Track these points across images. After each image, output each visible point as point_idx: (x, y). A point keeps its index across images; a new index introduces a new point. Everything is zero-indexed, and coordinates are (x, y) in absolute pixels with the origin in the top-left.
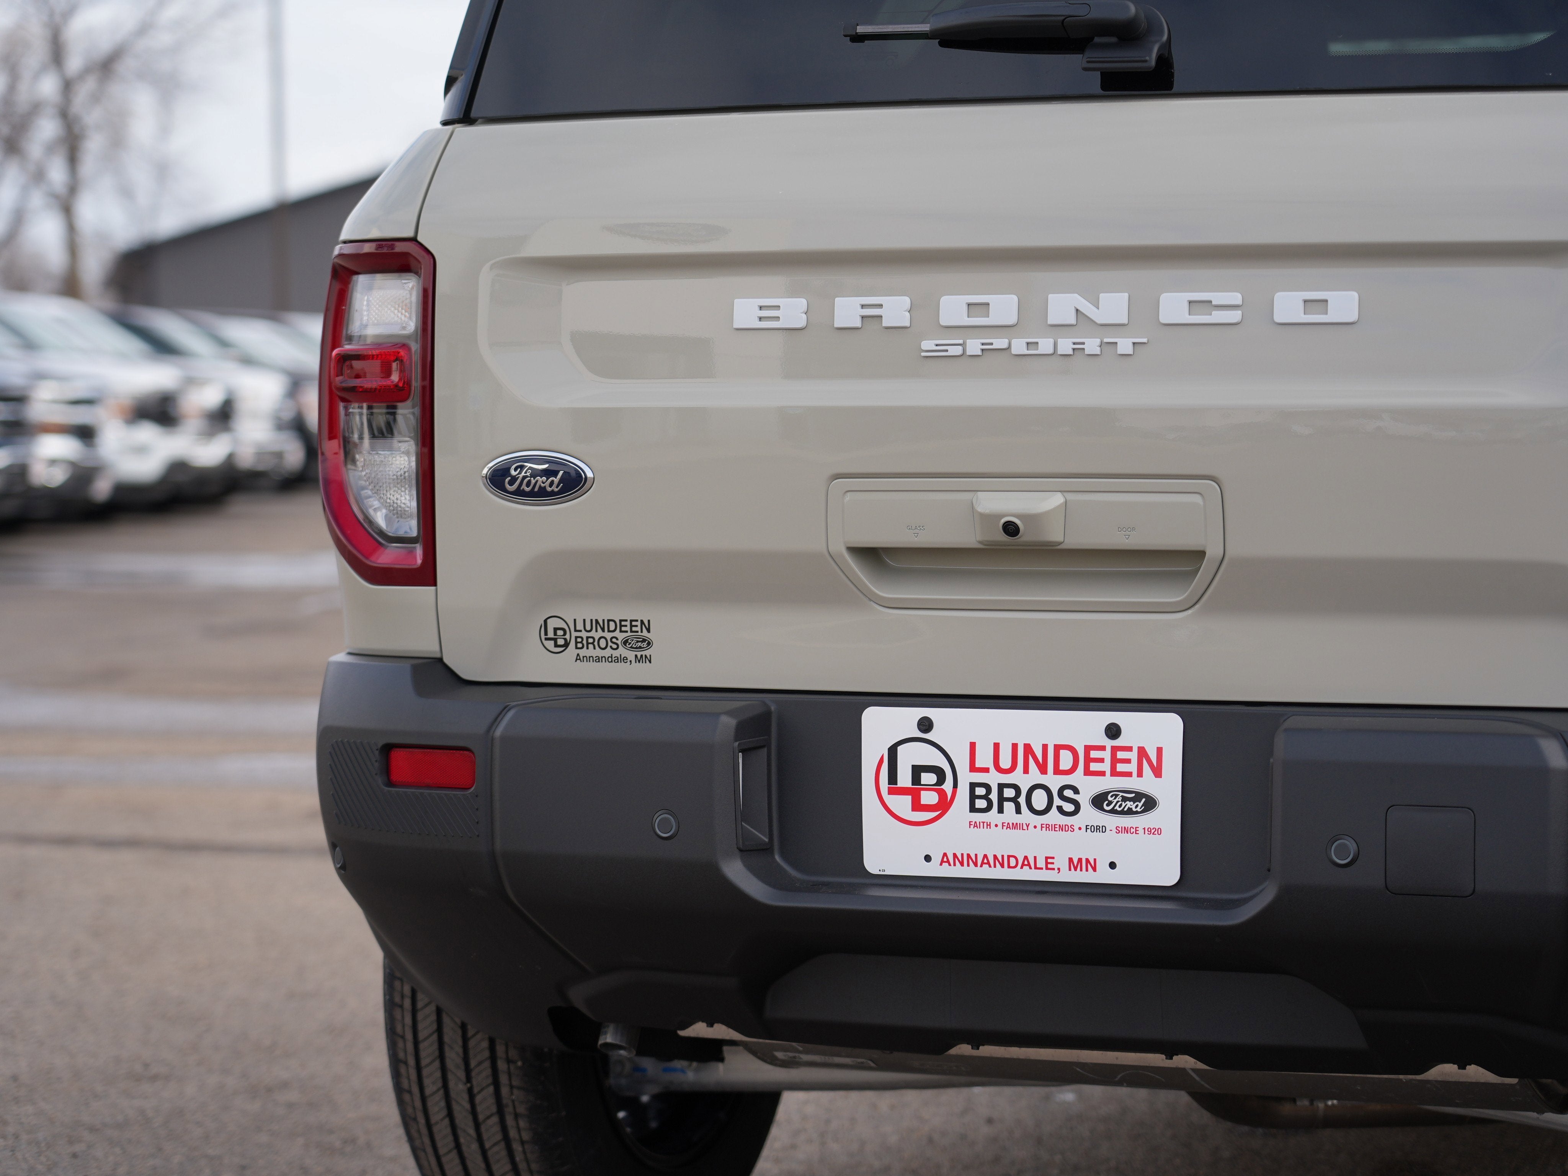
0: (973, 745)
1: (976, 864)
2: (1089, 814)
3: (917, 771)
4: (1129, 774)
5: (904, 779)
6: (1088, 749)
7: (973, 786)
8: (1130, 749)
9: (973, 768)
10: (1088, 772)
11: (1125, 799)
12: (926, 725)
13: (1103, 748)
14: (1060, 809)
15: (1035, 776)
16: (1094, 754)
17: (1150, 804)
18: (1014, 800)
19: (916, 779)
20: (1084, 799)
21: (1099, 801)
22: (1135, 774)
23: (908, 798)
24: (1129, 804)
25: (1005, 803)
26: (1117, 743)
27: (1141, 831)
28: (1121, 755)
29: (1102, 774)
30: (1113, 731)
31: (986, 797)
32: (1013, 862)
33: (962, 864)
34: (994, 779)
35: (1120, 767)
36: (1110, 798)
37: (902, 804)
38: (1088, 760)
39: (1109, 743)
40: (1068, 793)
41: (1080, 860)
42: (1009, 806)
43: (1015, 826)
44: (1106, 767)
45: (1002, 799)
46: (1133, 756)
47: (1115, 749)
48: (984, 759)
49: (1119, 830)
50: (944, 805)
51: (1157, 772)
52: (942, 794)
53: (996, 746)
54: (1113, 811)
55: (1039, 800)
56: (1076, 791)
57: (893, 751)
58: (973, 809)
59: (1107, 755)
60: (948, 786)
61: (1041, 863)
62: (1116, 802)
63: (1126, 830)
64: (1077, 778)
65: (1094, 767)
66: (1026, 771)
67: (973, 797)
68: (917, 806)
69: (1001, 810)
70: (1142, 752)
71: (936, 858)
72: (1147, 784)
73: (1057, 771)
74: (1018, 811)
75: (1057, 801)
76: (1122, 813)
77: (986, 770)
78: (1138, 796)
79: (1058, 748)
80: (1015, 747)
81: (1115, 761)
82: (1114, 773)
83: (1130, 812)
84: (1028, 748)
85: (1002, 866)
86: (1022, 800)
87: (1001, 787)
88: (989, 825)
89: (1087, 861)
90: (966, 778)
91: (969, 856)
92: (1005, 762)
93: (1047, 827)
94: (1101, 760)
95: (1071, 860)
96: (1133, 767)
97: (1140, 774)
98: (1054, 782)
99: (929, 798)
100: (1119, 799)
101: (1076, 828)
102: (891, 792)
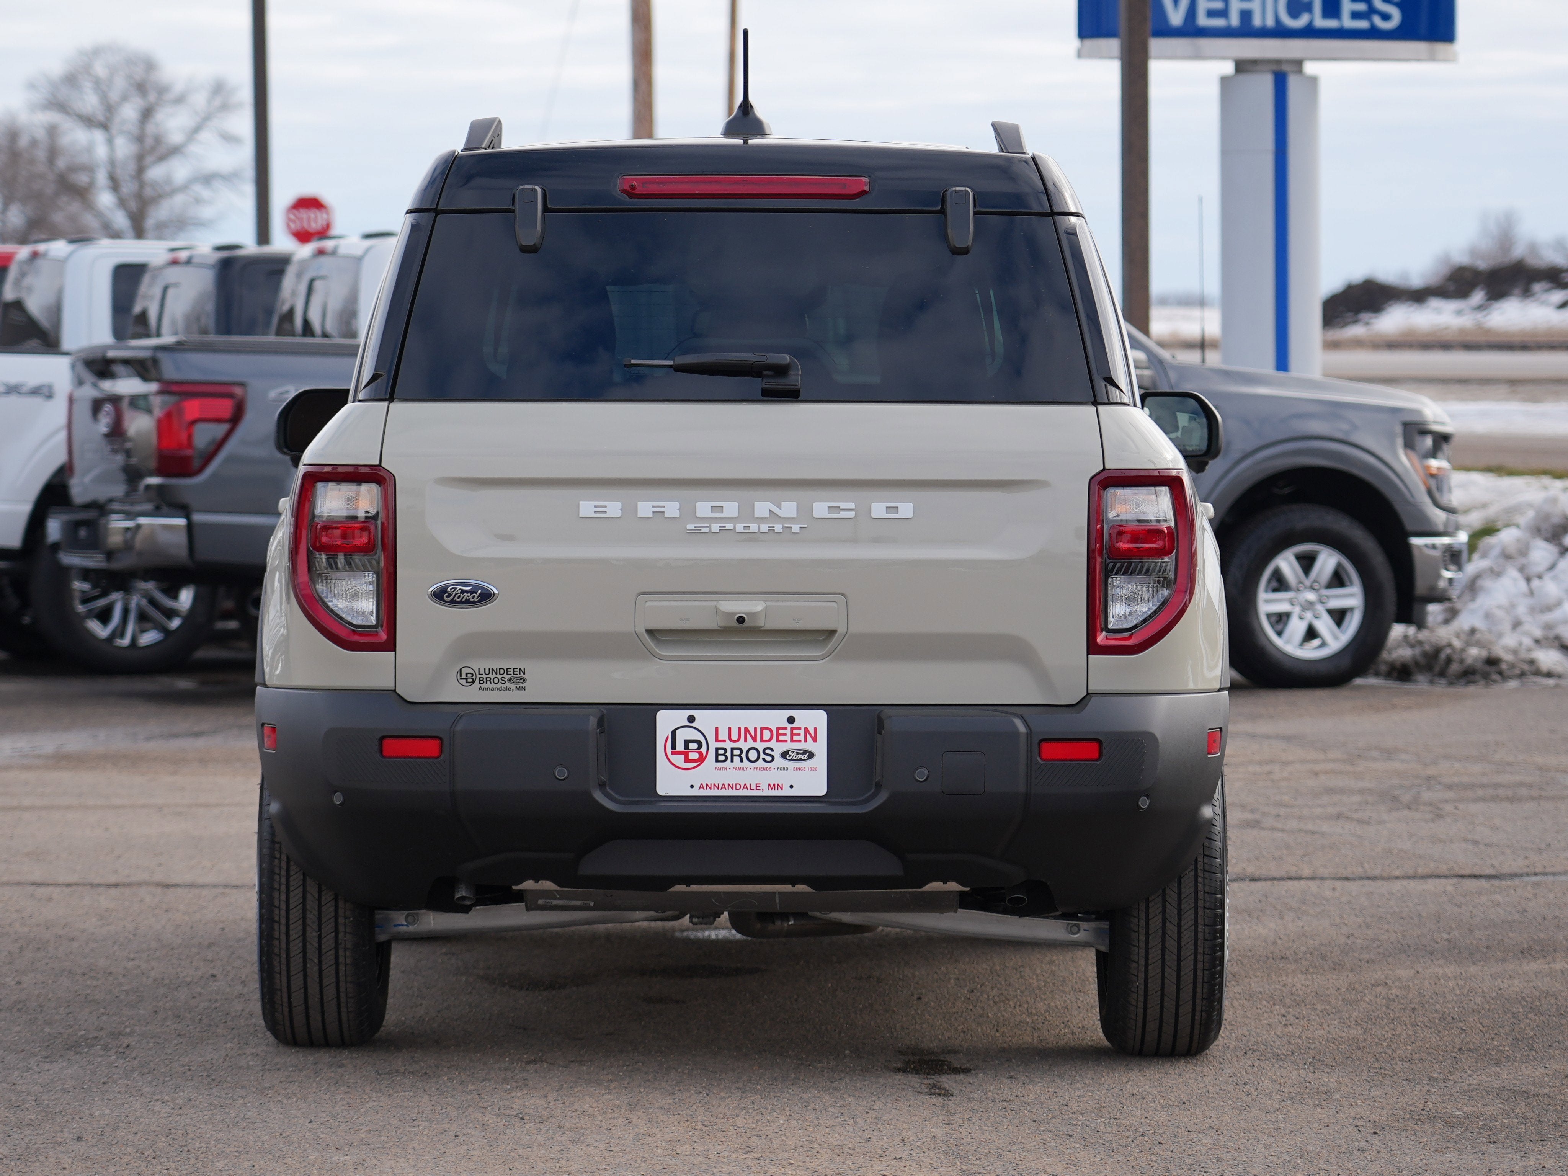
0: (717, 729)
1: (718, 789)
2: (779, 761)
3: (687, 743)
4: (800, 741)
5: (680, 747)
6: (778, 729)
7: (717, 749)
8: (800, 729)
9: (717, 740)
10: (778, 741)
11: (798, 753)
12: (691, 719)
13: (786, 728)
14: (764, 759)
15: (750, 743)
16: (781, 732)
17: (811, 755)
18: (739, 756)
19: (686, 747)
20: (777, 754)
21: (784, 755)
22: (803, 740)
23: (682, 756)
24: (800, 756)
25: (735, 758)
26: (793, 725)
27: (806, 769)
28: (795, 732)
29: (786, 741)
30: (791, 720)
31: (724, 755)
32: (738, 787)
33: (711, 788)
34: (728, 745)
35: (795, 738)
36: (790, 753)
37: (679, 760)
38: (778, 735)
39: (789, 726)
40: (768, 751)
41: (774, 785)
42: (737, 759)
43: (740, 769)
44: (788, 738)
45: (733, 755)
46: (802, 732)
47: (792, 729)
48: (723, 735)
49: (795, 769)
50: (702, 759)
51: (815, 739)
52: (701, 754)
53: (730, 729)
54: (792, 760)
55: (753, 755)
56: (772, 750)
57: (674, 733)
58: (717, 761)
59: (788, 732)
60: (704, 750)
61: (753, 787)
62: (793, 755)
63: (799, 769)
64: (773, 744)
65: (781, 738)
66: (746, 741)
67: (717, 755)
68: (687, 760)
69: (732, 761)
70: (806, 730)
71: (697, 786)
72: (809, 745)
73: (762, 740)
74: (742, 761)
75: (762, 756)
76: (797, 760)
77: (724, 741)
78: (805, 752)
79: (762, 729)
80: (739, 729)
81: (792, 735)
82: (792, 741)
83: (801, 760)
84: (746, 730)
85: (732, 789)
86: (744, 755)
87: (732, 749)
88: (726, 769)
89: (778, 785)
90: (713, 745)
91: (714, 785)
92: (735, 736)
93: (757, 768)
94: (785, 735)
95: (769, 785)
96: (802, 738)
97: (806, 741)
98: (761, 746)
99: (694, 756)
100: (795, 753)
101: (772, 769)
102: (673, 753)
